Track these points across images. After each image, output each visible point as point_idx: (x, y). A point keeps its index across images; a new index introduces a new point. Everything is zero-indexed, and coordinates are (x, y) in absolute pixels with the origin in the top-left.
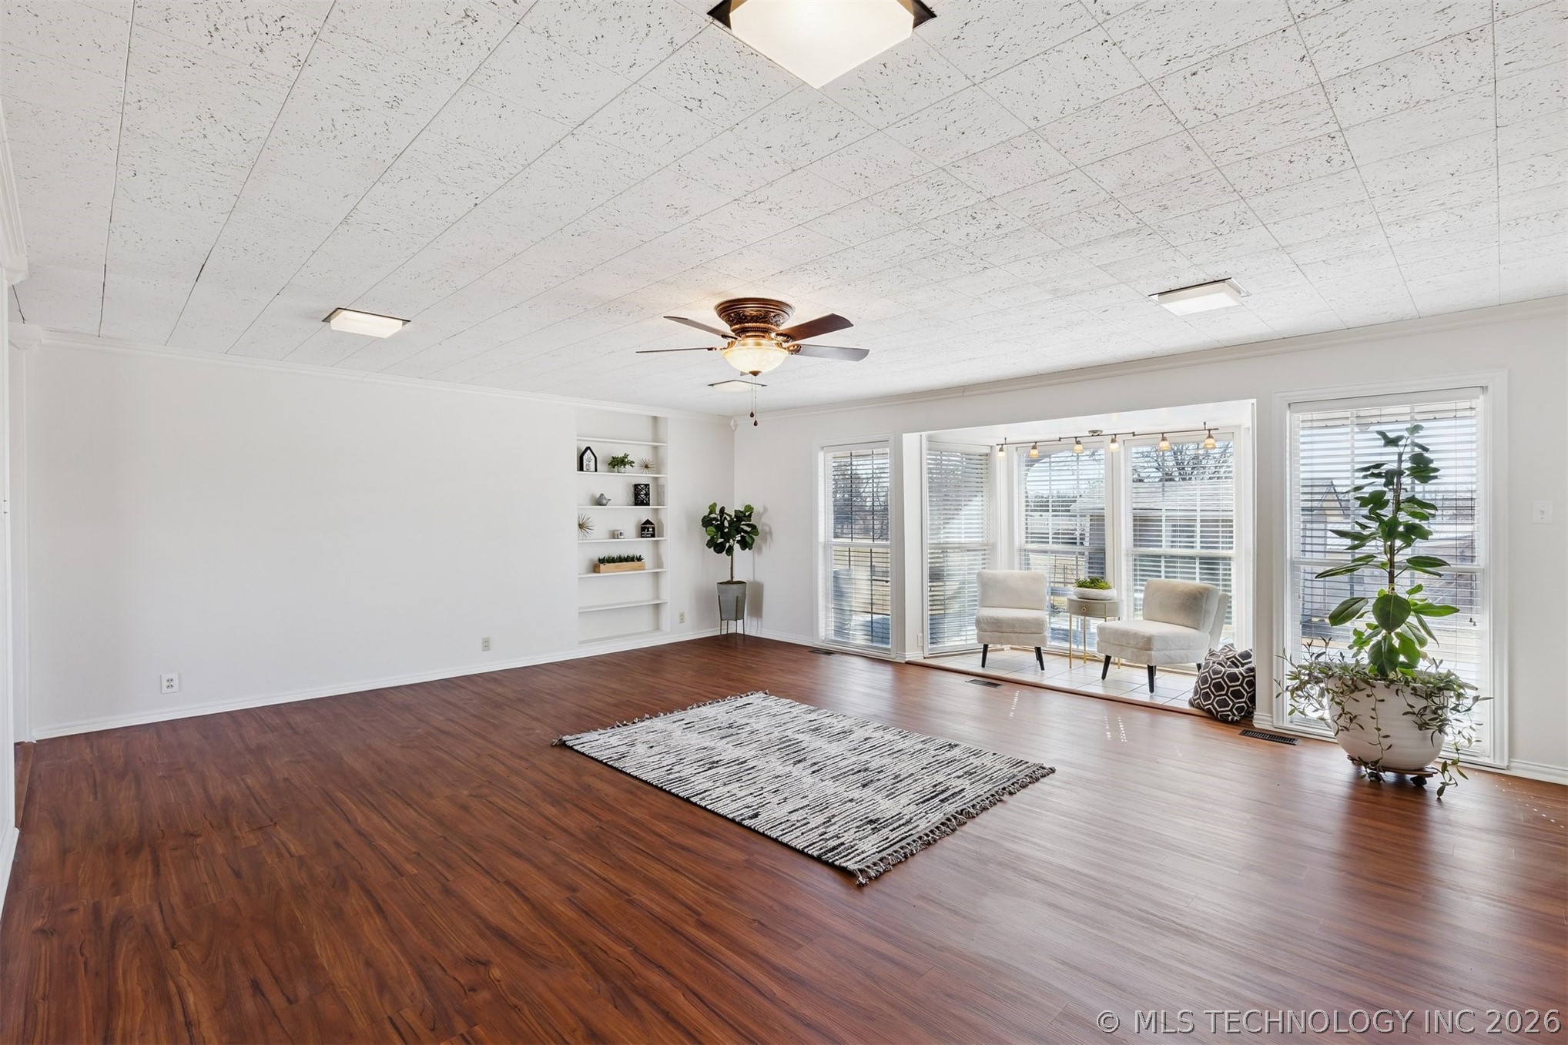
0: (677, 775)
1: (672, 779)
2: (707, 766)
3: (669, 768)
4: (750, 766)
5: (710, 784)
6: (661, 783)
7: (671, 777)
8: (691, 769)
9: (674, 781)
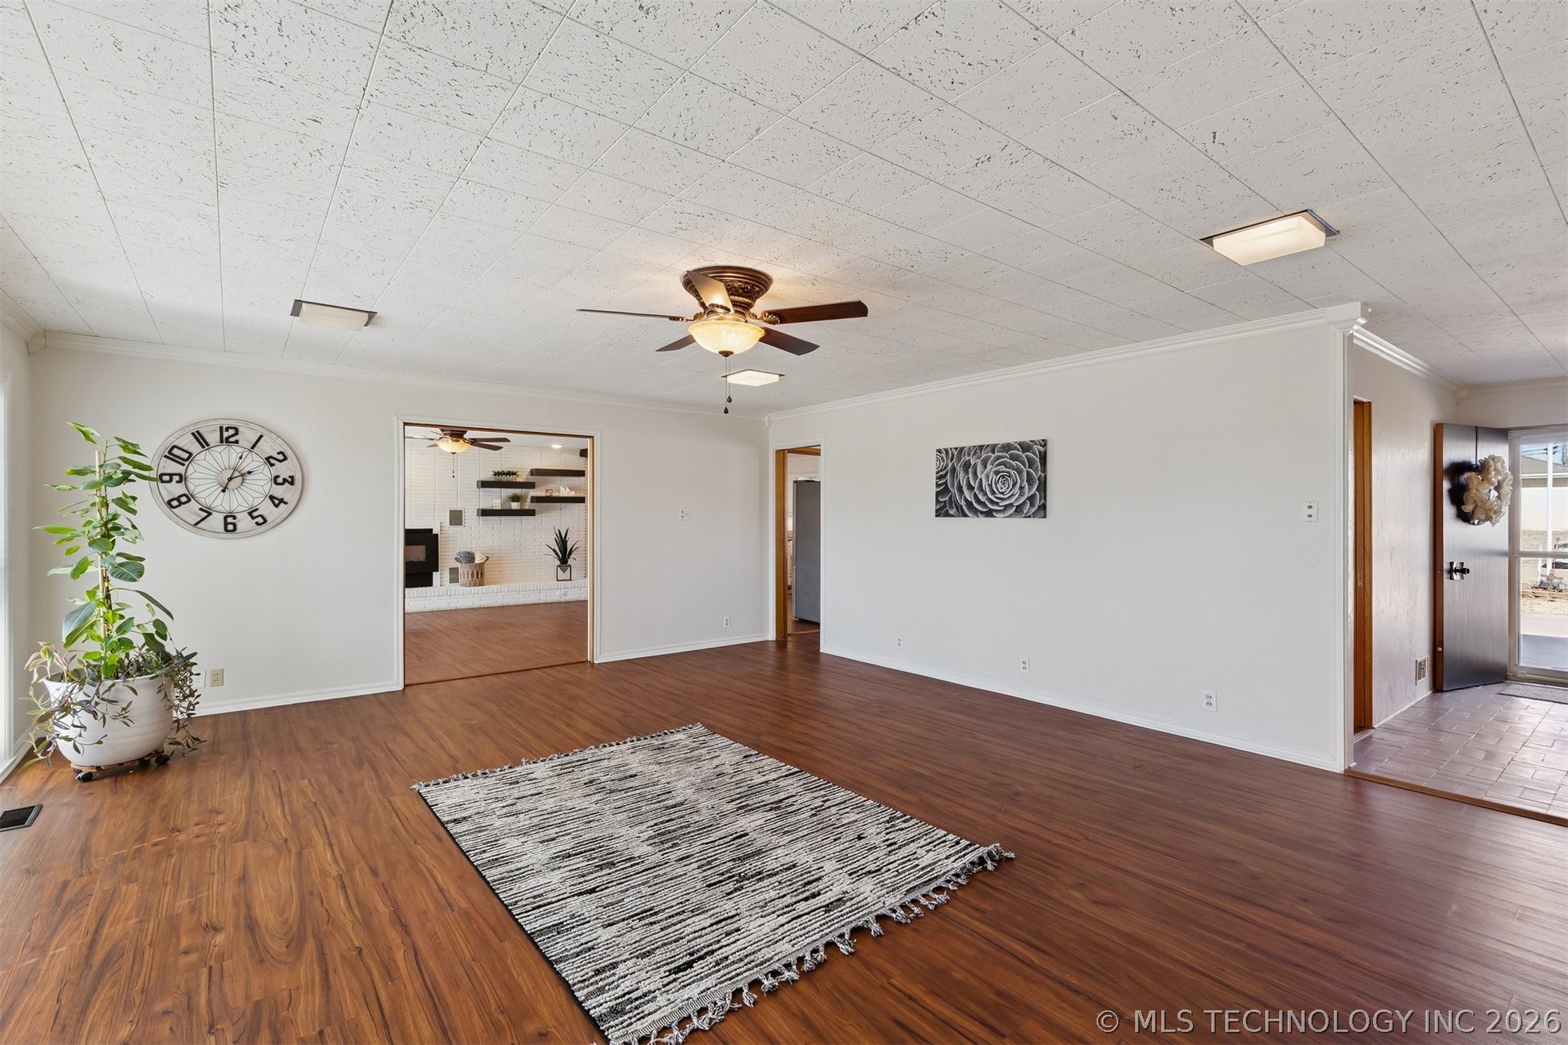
0: (816, 794)
1: (821, 789)
2: (783, 805)
3: (828, 804)
4: (735, 803)
5: (781, 784)
6: (830, 787)
7: (822, 793)
8: (802, 801)
9: (819, 788)
